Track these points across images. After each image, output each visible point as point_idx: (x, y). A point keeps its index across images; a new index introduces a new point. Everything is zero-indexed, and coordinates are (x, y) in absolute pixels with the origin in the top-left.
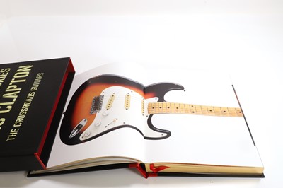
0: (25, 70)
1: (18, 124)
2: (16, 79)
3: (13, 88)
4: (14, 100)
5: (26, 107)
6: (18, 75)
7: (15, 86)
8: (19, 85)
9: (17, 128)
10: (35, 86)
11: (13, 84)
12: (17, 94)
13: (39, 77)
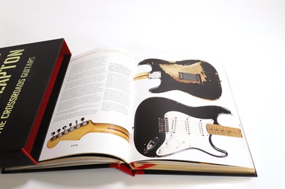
0: (16, 55)
1: (6, 115)
2: (6, 65)
3: (2, 75)
4: (3, 88)
5: (15, 95)
6: (8, 61)
7: (5, 73)
8: (8, 72)
9: (4, 120)
10: (26, 72)
11: (3, 71)
12: (6, 82)
13: (30, 62)
